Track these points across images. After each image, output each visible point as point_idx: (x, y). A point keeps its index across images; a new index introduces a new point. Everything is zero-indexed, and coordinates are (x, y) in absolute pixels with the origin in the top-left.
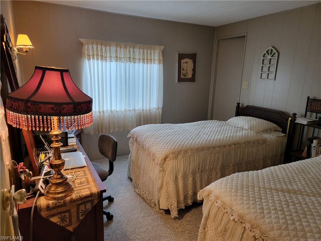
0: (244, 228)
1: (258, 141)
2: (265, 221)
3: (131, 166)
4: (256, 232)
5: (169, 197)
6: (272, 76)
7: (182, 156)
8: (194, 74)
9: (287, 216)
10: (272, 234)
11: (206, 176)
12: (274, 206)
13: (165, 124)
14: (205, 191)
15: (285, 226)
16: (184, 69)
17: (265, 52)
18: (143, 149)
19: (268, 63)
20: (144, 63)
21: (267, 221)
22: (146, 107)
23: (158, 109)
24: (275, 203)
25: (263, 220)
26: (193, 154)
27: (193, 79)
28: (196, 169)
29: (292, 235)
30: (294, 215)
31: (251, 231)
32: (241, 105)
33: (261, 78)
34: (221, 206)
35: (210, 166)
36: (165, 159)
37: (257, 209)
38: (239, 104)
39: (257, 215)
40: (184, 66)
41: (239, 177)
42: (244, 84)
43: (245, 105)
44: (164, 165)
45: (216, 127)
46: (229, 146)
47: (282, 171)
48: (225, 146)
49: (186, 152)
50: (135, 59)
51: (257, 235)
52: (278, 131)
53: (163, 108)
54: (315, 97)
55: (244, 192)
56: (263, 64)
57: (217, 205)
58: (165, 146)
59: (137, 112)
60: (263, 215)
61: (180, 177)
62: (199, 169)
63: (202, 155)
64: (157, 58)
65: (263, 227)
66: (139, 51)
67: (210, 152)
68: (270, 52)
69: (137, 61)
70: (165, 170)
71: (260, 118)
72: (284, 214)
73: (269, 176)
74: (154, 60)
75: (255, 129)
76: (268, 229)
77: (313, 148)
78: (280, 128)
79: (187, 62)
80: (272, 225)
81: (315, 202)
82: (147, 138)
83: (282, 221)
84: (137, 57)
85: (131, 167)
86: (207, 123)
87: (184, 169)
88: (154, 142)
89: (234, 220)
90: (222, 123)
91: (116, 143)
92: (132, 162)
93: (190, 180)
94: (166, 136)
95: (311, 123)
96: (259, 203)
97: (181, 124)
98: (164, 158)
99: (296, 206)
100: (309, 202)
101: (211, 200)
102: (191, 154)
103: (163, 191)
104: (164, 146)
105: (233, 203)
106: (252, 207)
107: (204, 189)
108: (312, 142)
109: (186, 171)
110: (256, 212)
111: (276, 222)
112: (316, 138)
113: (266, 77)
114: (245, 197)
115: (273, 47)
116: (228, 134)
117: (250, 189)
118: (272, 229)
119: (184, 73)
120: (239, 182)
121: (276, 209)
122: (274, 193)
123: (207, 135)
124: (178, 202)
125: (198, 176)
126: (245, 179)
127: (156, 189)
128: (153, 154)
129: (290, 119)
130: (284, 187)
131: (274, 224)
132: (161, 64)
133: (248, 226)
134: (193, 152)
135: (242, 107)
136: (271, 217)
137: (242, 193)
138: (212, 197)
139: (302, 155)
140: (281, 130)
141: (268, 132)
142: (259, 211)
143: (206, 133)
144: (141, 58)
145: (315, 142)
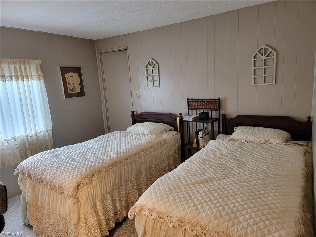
0: (184, 231)
1: (160, 142)
2: (202, 216)
3: (28, 210)
4: (197, 230)
5: (89, 229)
6: (157, 84)
7: (96, 178)
8: (82, 88)
9: (216, 204)
10: (212, 226)
11: (124, 191)
12: (203, 198)
13: (64, 147)
14: (136, 207)
15: (219, 214)
16: (71, 83)
17: (147, 63)
18: (42, 184)
19: (152, 73)
20: (19, 81)
21: (204, 215)
22: (31, 132)
23: (47, 131)
24: (202, 196)
25: (200, 216)
26: (108, 171)
27: (81, 94)
28: (113, 186)
29: (227, 220)
30: (220, 201)
31: (192, 230)
32: (135, 113)
33: (148, 87)
34: (157, 217)
35: (126, 178)
36: (78, 188)
37: (192, 206)
38: (133, 112)
39: (194, 213)
40: (69, 80)
41: (164, 182)
42: (134, 93)
43: (139, 113)
44: (78, 195)
45: (120, 139)
46: (139, 153)
47: (192, 164)
48: (135, 155)
49: (99, 172)
50: (4, 76)
51: (198, 232)
52: (171, 130)
53: (53, 130)
54: (192, 98)
55: (174, 195)
56: (147, 74)
57: (152, 218)
58: (74, 173)
59: (19, 140)
60: (198, 211)
61: (98, 201)
62: (116, 187)
63: (117, 170)
64: (34, 73)
65: (203, 222)
66: (9, 66)
67: (123, 164)
68: (151, 63)
69: (8, 78)
70: (80, 200)
71: (155, 122)
72: (213, 203)
73: (186, 172)
74: (32, 76)
75: (154, 133)
76: (207, 223)
77: (200, 139)
78: (172, 127)
79: (72, 77)
80: (209, 217)
81: (228, 184)
82: (45, 169)
83: (215, 210)
84: (7, 73)
85: (28, 212)
86: (110, 136)
87: (101, 192)
88: (57, 171)
89: (173, 226)
90: (124, 133)
91: (5, 187)
92: (27, 205)
93: (109, 201)
94: (70, 160)
95: (195, 119)
96: (191, 200)
97: (82, 143)
98: (76, 187)
99: (218, 192)
100: (224, 186)
101: (145, 215)
102: (106, 172)
103: (82, 225)
104: (72, 173)
105: (169, 210)
106: (187, 206)
107: (134, 206)
108: (198, 134)
109: (104, 192)
110: (192, 210)
111: (211, 213)
112: (200, 130)
113: (152, 86)
114: (177, 199)
115: (152, 59)
116: (134, 143)
117: (178, 190)
118: (210, 221)
119: (71, 88)
120: (166, 186)
121: (205, 201)
122: (197, 186)
123: (114, 148)
124: (101, 230)
125: (116, 193)
126: (169, 181)
127: (72, 227)
128: (59, 186)
129: (178, 118)
130: (201, 179)
131: (210, 215)
132: (41, 81)
133: (188, 227)
134: (107, 169)
135: (136, 114)
136: (205, 210)
137: (173, 196)
138: (146, 212)
139: (193, 146)
140: (173, 129)
141: (165, 133)
142: (194, 209)
143: (113, 146)
144: (13, 74)
145: (200, 133)
